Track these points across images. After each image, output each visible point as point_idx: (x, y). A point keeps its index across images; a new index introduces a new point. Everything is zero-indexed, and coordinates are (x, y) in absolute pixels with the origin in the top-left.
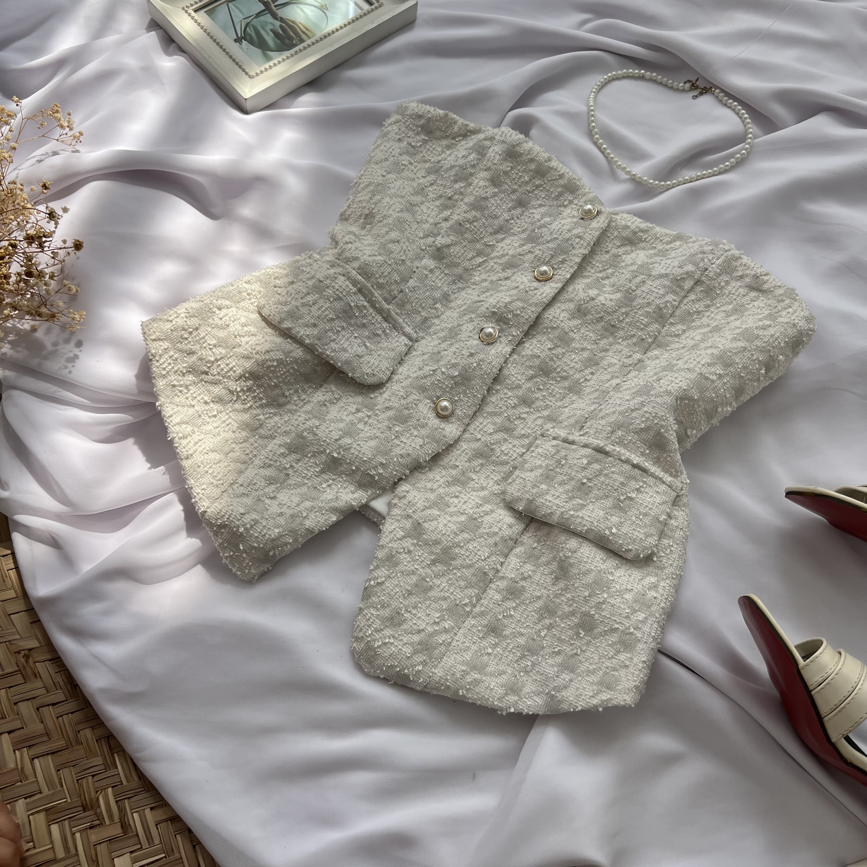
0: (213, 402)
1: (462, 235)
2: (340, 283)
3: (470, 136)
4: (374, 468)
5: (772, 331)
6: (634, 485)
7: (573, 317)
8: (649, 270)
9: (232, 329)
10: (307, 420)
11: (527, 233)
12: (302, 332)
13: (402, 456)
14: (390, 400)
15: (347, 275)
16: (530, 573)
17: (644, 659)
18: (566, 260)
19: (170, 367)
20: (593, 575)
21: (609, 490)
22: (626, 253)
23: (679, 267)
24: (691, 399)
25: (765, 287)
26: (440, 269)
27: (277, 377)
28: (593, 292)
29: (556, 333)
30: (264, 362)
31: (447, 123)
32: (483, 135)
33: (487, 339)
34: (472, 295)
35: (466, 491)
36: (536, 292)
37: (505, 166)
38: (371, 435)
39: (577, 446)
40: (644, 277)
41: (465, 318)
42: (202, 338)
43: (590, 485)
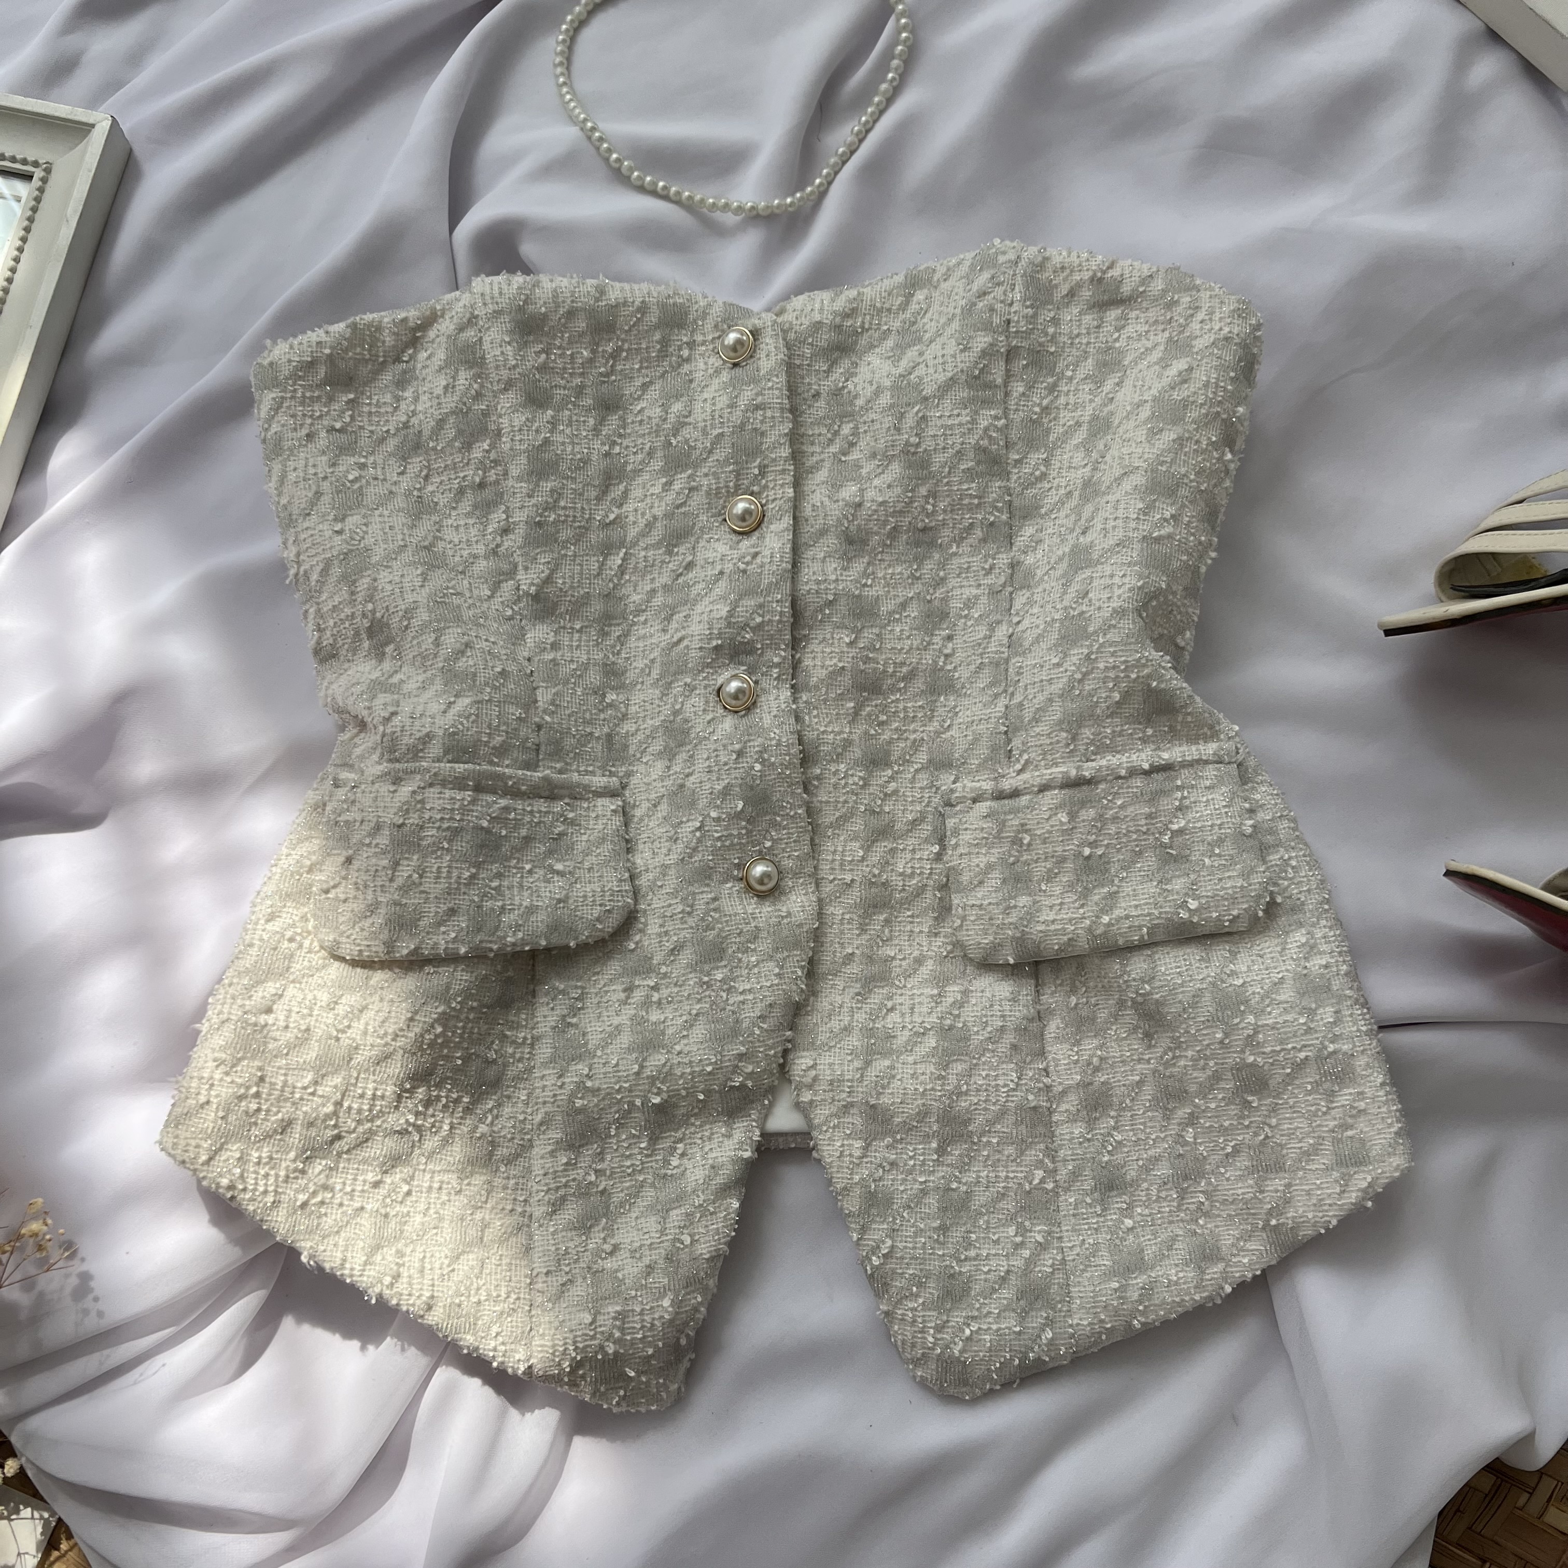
0: (386, 1172)
1: (556, 541)
2: (438, 804)
3: (423, 337)
4: (734, 1072)
5: (1200, 376)
6: (1168, 804)
7: (847, 559)
8: (917, 387)
9: (319, 1031)
10: (560, 1077)
11: (659, 454)
12: (441, 940)
13: (762, 1018)
14: (666, 933)
15: (436, 781)
16: (1099, 1053)
17: (1380, 1081)
18: (766, 466)
19: (271, 1180)
20: (1207, 997)
21: (1135, 840)
22: (849, 376)
23: (962, 351)
24: (1157, 594)
25: (1126, 289)
26: (564, 628)
27: (458, 1046)
28: (849, 492)
29: (842, 606)
30: (419, 1040)
31: (364, 340)
32: (448, 320)
33: (739, 703)
34: (651, 636)
35: (898, 987)
36: (759, 560)
37: (533, 357)
38: (684, 1018)
39: (1028, 797)
40: (916, 408)
41: (675, 692)
42: (284, 1086)
43: (1099, 851)
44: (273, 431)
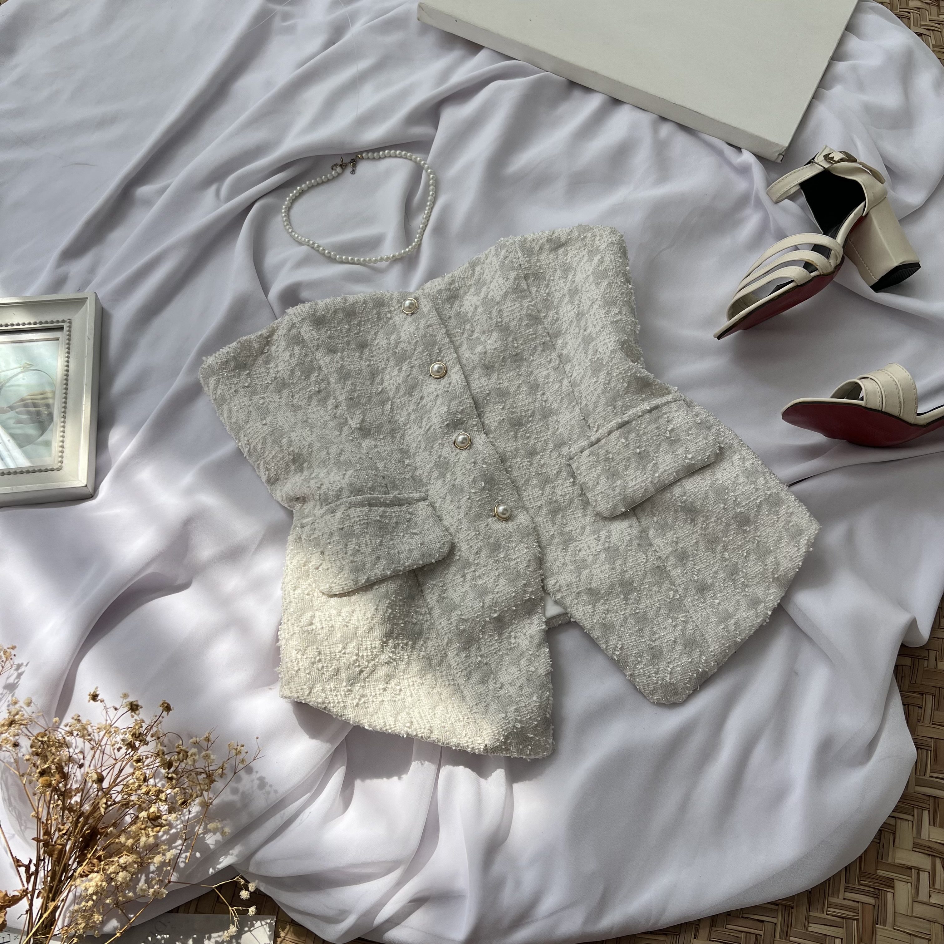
0: (387, 683)
1: (360, 404)
2: (355, 515)
3: (271, 340)
4: (524, 593)
5: (607, 259)
6: (662, 421)
7: (488, 375)
8: (492, 300)
9: (337, 625)
10: (449, 620)
11: (392, 358)
12: (378, 571)
13: (528, 566)
14: (471, 547)
15: (352, 505)
16: (675, 536)
17: (793, 499)
18: (441, 348)
19: (339, 697)
20: (710, 492)
21: (656, 440)
22: (461, 306)
23: (506, 281)
24: (625, 342)
25: (563, 239)
26: (376, 439)
27: (399, 618)
28: (479, 349)
29: (493, 395)
30: (383, 619)
31: (246, 348)
32: (281, 330)
33: (466, 444)
34: (415, 432)
35: (579, 541)
36: (452, 384)
37: (324, 334)
38: (494, 578)
39: (604, 439)
40: (496, 308)
41: (435, 449)
42: (330, 653)
43: (643, 449)
44: (219, 393)
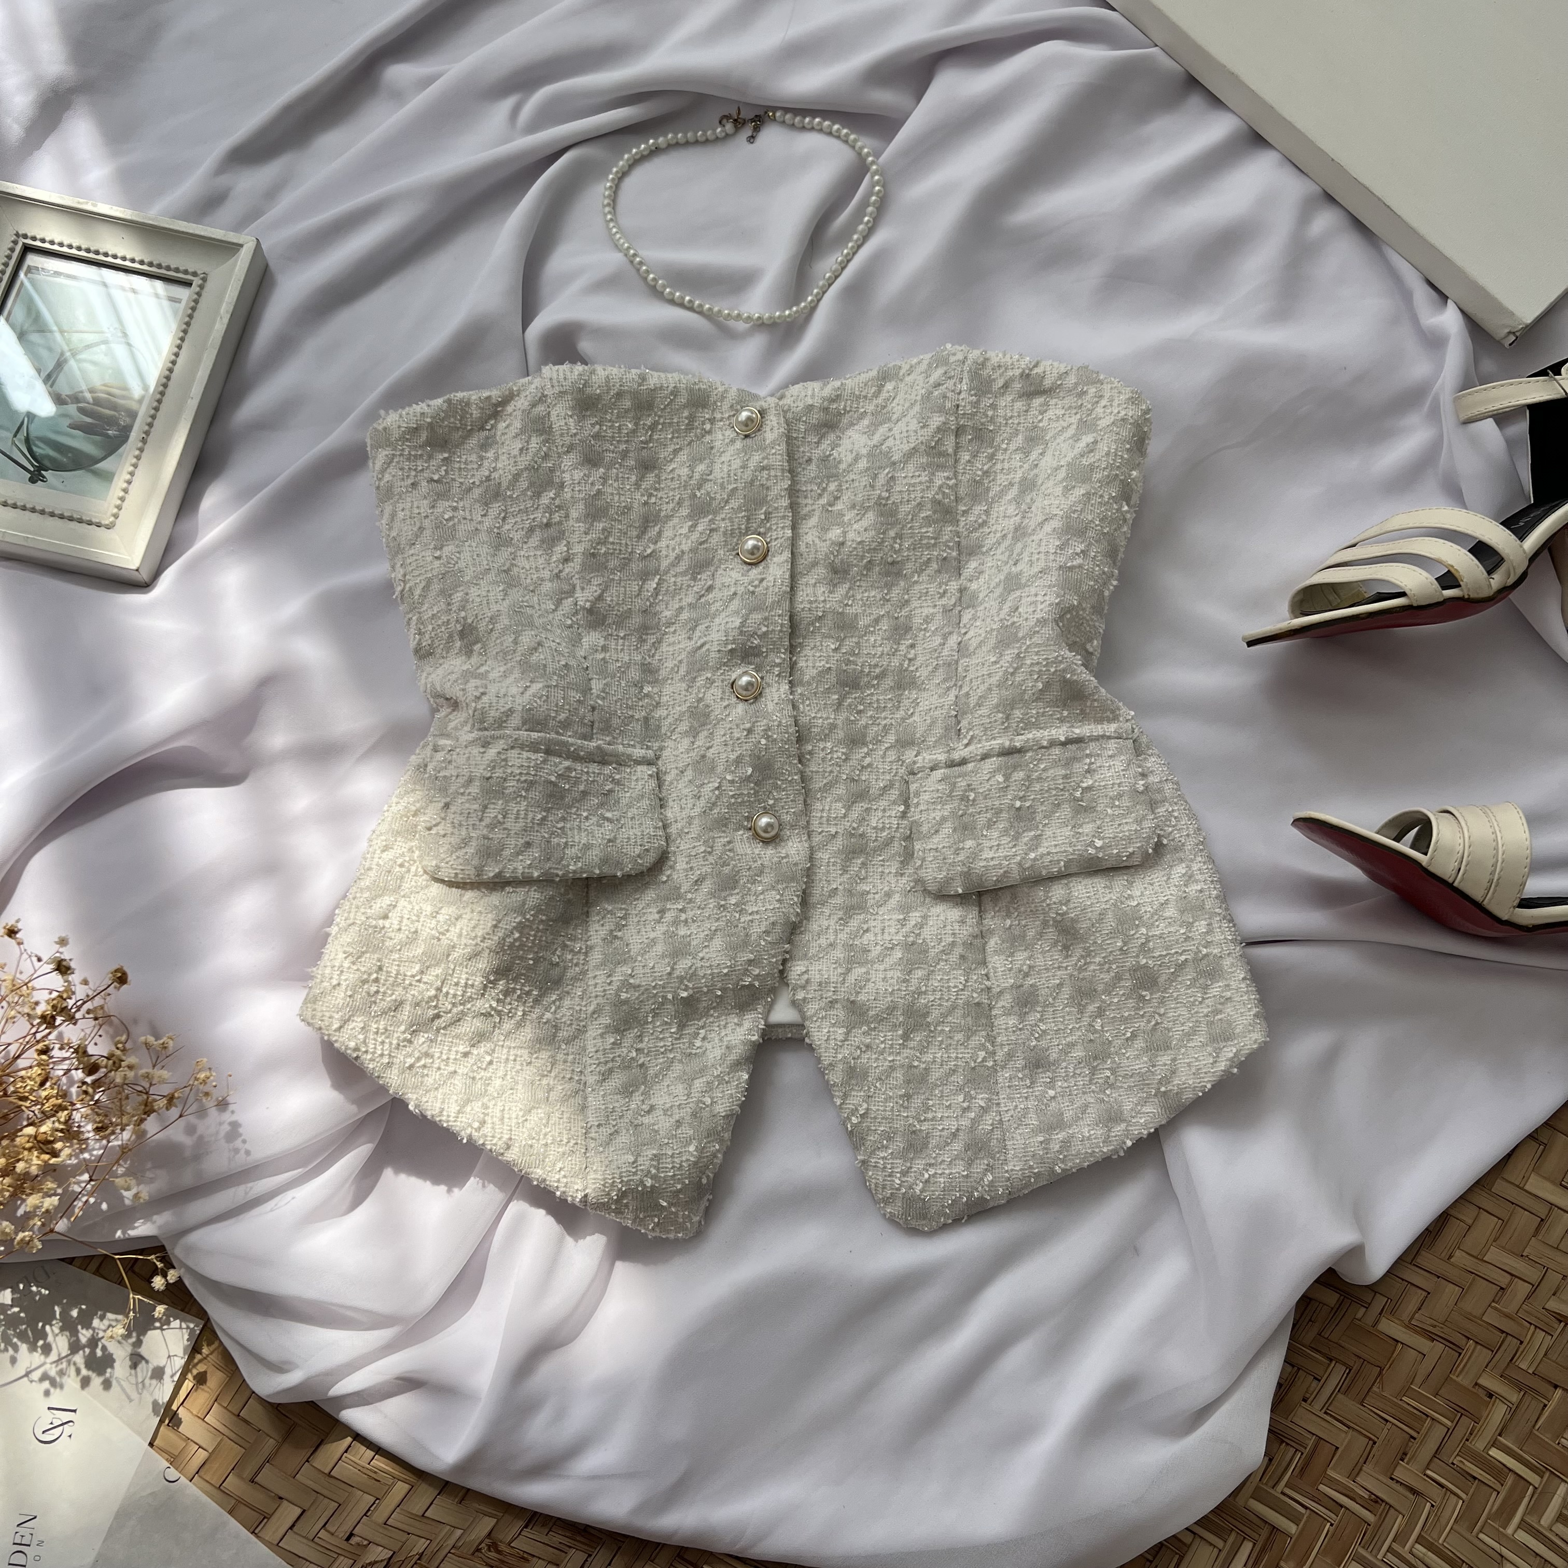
0: (473, 1046)
1: (606, 568)
2: (517, 762)
3: (502, 411)
4: (745, 974)
5: (1103, 447)
6: (1079, 768)
7: (833, 585)
8: (888, 454)
9: (425, 933)
10: (609, 976)
11: (687, 503)
12: (519, 866)
13: (767, 932)
14: (691, 868)
15: (518, 745)
16: (1028, 962)
17: (1242, 976)
18: (770, 513)
19: (387, 1046)
20: (1110, 915)
21: (1055, 795)
22: (834, 446)
23: (922, 428)
24: (1071, 609)
25: (1047, 383)
26: (611, 635)
27: (530, 950)
28: (835, 533)
29: (829, 622)
30: (501, 943)
31: (457, 412)
32: (523, 398)
33: (749, 693)
34: (679, 642)
35: (872, 914)
36: (764, 584)
37: (589, 427)
38: (706, 933)
39: (973, 764)
40: (887, 471)
41: (698, 684)
42: (397, 974)
43: (1028, 804)
44: (385, 480)
